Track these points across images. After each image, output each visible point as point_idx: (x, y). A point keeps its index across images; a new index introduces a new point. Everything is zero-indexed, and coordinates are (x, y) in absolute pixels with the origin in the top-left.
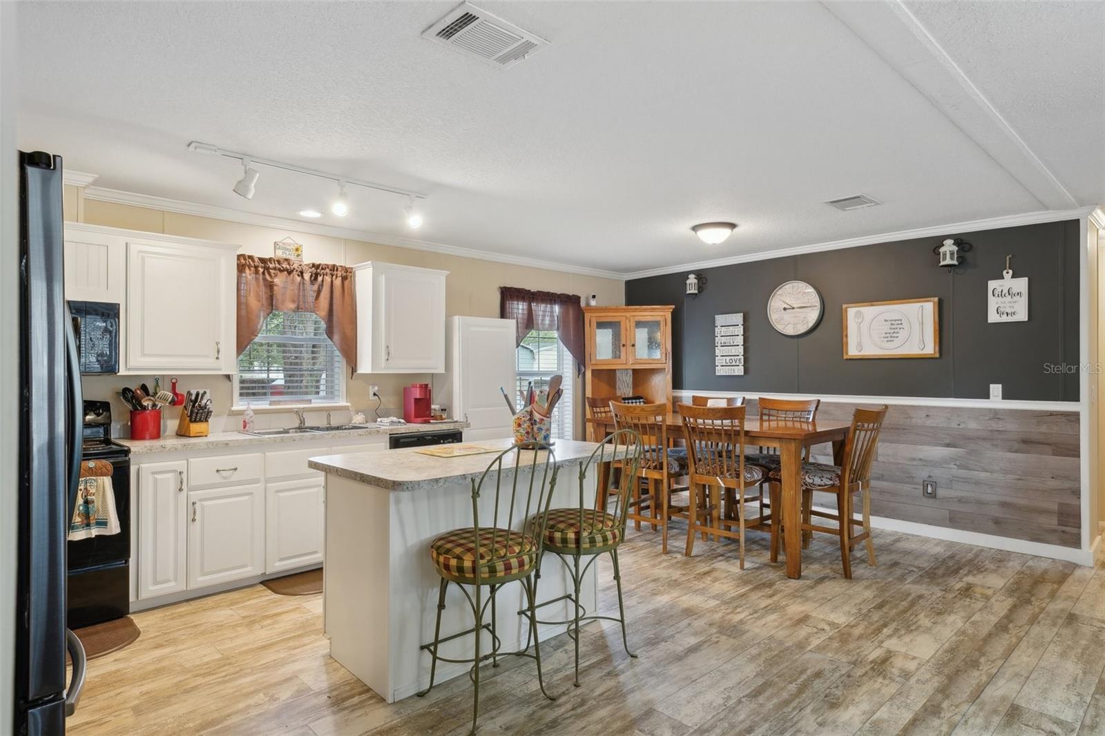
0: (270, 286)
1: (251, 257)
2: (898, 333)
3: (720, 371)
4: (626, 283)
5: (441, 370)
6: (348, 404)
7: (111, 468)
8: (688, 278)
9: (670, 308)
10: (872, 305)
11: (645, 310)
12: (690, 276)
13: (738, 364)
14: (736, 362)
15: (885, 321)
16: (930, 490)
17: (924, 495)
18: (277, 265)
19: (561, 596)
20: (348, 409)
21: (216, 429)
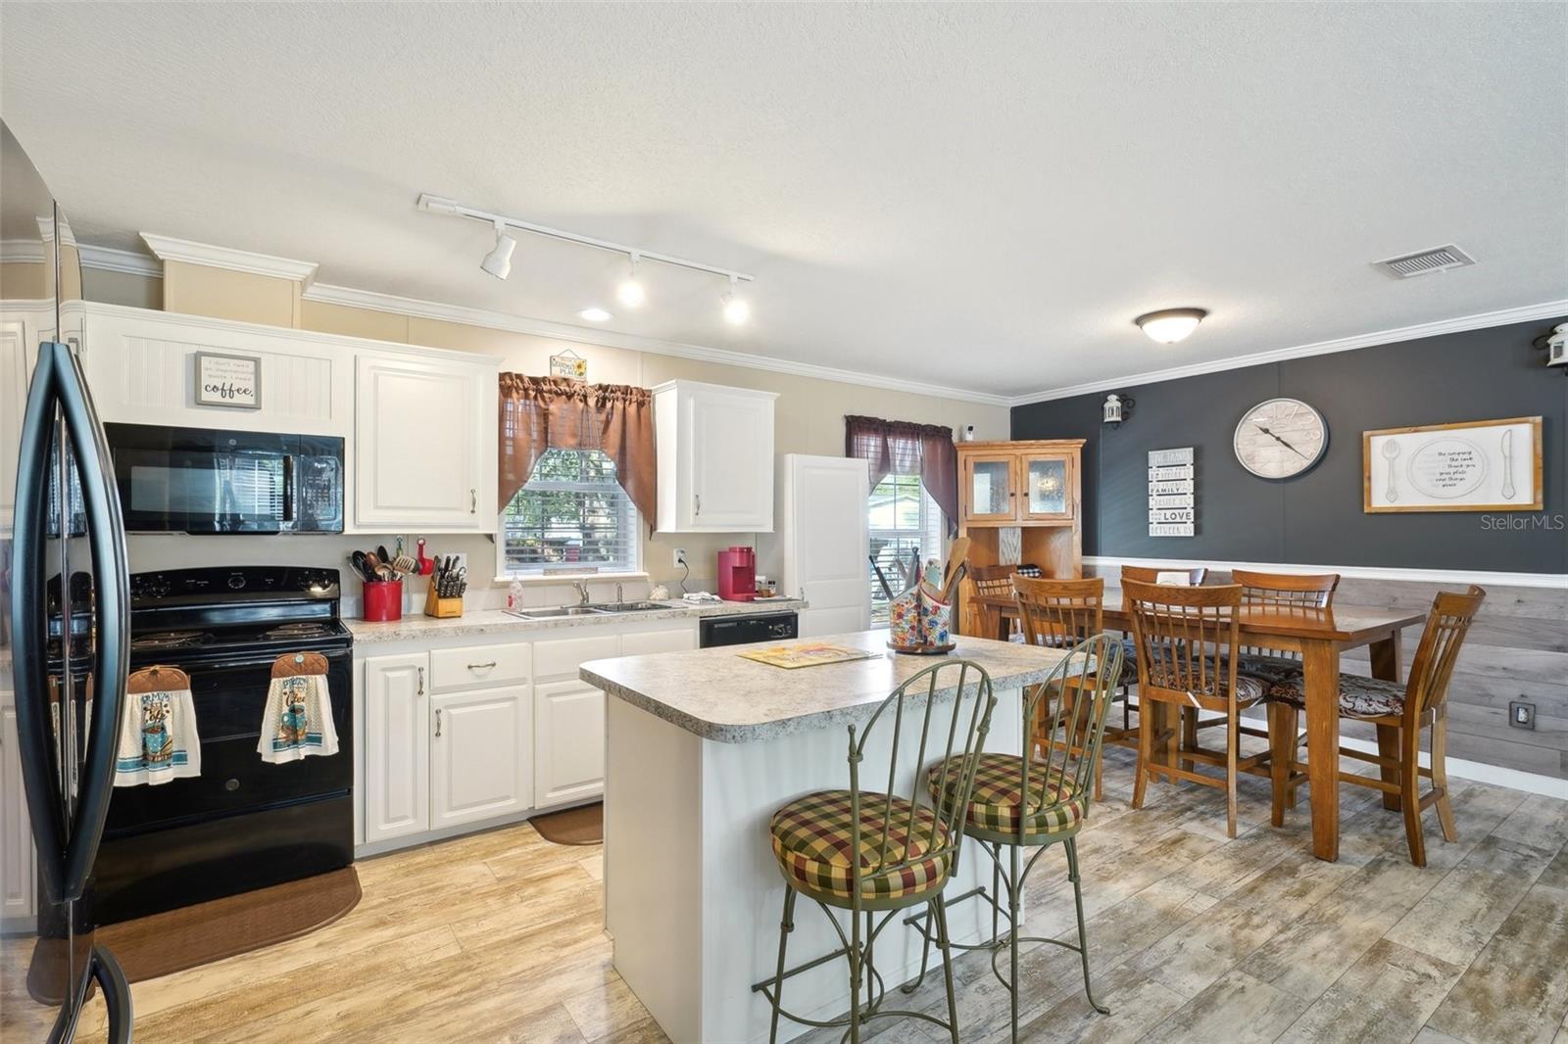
0: (545, 415)
1: (519, 376)
2: (1464, 472)
3: (1156, 531)
4: (1011, 411)
5: (769, 528)
6: (646, 574)
7: (325, 663)
8: (1107, 400)
9: (1079, 443)
10: (1415, 431)
11: (1043, 446)
12: (1109, 398)
13: (1184, 520)
14: (1181, 518)
15: (1440, 454)
16: (1522, 716)
17: (1511, 724)
18: (553, 387)
19: (968, 891)
20: (646, 580)
21: (474, 608)
